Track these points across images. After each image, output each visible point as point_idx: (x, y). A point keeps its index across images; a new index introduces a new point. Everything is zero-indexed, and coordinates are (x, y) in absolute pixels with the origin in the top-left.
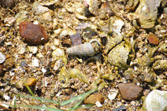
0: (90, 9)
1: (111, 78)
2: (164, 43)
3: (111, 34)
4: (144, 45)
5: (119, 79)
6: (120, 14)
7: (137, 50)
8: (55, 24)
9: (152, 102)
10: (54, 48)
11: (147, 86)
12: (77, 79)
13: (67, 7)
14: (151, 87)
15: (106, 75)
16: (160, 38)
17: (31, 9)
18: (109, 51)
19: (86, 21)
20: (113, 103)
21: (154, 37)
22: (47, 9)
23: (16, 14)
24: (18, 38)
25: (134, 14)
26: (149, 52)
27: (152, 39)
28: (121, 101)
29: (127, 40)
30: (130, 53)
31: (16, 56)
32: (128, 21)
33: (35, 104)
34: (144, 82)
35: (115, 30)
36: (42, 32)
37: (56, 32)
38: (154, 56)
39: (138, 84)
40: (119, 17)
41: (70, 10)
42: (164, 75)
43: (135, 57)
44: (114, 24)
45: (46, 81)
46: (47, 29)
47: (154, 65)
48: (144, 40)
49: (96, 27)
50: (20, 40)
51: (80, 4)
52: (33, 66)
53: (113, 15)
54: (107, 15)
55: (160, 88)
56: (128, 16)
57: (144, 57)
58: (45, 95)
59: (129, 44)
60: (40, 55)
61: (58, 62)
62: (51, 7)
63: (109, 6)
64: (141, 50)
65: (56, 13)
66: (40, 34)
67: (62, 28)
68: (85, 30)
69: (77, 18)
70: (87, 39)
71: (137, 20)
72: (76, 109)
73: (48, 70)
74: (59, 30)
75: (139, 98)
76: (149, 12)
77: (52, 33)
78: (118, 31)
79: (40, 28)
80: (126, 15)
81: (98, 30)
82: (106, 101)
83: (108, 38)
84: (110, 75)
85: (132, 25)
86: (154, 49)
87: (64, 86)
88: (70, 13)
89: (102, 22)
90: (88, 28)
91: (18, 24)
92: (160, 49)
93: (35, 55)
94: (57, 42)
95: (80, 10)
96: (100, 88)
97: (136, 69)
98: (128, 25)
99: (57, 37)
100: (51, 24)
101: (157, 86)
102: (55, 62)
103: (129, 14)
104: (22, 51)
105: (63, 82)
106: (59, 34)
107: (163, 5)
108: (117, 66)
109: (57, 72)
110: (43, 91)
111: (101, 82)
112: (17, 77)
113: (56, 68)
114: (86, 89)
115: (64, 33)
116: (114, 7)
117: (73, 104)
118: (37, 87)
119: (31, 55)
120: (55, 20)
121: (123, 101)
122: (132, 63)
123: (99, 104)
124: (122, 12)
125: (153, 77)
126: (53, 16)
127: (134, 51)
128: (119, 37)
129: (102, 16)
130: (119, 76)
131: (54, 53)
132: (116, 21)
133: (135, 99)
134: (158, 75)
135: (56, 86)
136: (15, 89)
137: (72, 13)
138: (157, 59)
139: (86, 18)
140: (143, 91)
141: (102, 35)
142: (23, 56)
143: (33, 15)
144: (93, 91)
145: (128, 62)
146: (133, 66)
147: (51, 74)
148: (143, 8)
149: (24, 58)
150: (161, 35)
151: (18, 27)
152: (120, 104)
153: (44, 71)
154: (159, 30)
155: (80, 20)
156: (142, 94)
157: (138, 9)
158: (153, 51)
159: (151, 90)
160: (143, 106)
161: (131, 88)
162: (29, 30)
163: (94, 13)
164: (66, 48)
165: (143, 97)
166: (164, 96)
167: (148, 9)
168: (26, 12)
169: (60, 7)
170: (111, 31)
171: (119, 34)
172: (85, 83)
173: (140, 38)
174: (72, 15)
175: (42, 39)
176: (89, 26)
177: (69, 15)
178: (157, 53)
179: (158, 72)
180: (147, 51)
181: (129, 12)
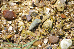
0: (35, 3)
1: (45, 34)
2: (68, 17)
3: (44, 15)
4: (59, 19)
5: (48, 34)
6: (48, 5)
7: (56, 21)
8: (19, 10)
9: (64, 44)
10: (19, 21)
11: (61, 37)
12: (30, 35)
13: (24, 3)
14: (63, 38)
15: (43, 33)
16: (66, 16)
17: (8, 4)
18: (44, 22)
19: (33, 9)
20: (46, 45)
21: (63, 15)
22: (15, 4)
23: (1, 7)
24: (3, 17)
25: (54, 5)
26: (62, 22)
27: (63, 16)
28: (49, 44)
29: (52, 17)
30: (53, 23)
31: (2, 25)
32: (52, 8)
33: (11, 47)
34: (59, 35)
35: (46, 13)
36: (13, 14)
37: (20, 14)
38: (64, 23)
39: (57, 36)
40: (48, 7)
41: (26, 4)
42: (69, 32)
43: (56, 24)
44: (46, 10)
45: (16, 36)
46: (16, 13)
47: (64, 27)
48: (59, 17)
49: (38, 11)
50: (4, 18)
51: (30, 1)
52: (10, 30)
53: (45, 6)
54: (43, 6)
55: (67, 38)
56: (52, 6)
57: (59, 24)
58: (15, 43)
59: (52, 19)
60: (13, 25)
61: (21, 27)
62: (17, 3)
63: (43, 2)
64: (58, 21)
65: (19, 6)
66: (13, 15)
67: (22, 12)
68: (33, 13)
69: (29, 8)
70: (34, 17)
71: (56, 8)
72: (29, 48)
73: (17, 31)
74: (21, 13)
75: (58, 42)
76: (61, 4)
77: (18, 15)
78: (47, 13)
79: (13, 12)
80: (51, 6)
81: (39, 13)
82: (43, 44)
83: (43, 16)
84: (44, 33)
85: (54, 10)
86: (64, 21)
87: (24, 38)
88: (26, 5)
89: (40, 9)
90: (34, 12)
91: (2, 11)
92: (66, 20)
93: (10, 25)
94: (20, 19)
95: (30, 4)
96: (40, 38)
97: (56, 29)
98: (52, 10)
99: (20, 17)
100: (17, 10)
101: (66, 37)
102: (20, 27)
103: (52, 5)
104: (5, 23)
105: (24, 36)
106: (21, 15)
107: (67, 1)
108: (48, 29)
109: (21, 32)
110: (15, 41)
111: (41, 36)
112: (3, 35)
113: (20, 30)
114: (34, 39)
115: (24, 14)
116: (45, 2)
117: (28, 46)
118: (12, 39)
119: (9, 25)
120: (19, 9)
121: (50, 44)
122: (54, 27)
123: (40, 46)
124: (49, 4)
125: (63, 33)
126: (18, 7)
127: (55, 21)
128: (48, 15)
129: (40, 7)
130: (48, 33)
131: (19, 24)
132: (46, 9)
133: (56, 43)
134: (66, 32)
135: (20, 38)
136: (2, 40)
137: (27, 5)
138: (65, 25)
139: (33, 8)
140: (59, 39)
141: (40, 15)
142: (5, 26)
143: (9, 7)
144: (37, 40)
145: (52, 27)
146: (55, 28)
147: (18, 33)
148: (58, 2)
149: (6, 26)
150: (67, 14)
151: (3, 13)
152: (49, 45)
153: (15, 32)
154: (66, 12)
155: (30, 8)
156: (59, 41)
157: (56, 3)
158: (63, 21)
159: (63, 39)
160: (60, 46)
161: (54, 38)
162: (7, 14)
163: (37, 5)
164: (24, 21)
165: (59, 42)
166: (69, 41)
167: (61, 3)
168: (6, 6)
169: (21, 3)
170: (44, 13)
171: (48, 14)
172: (33, 36)
173: (57, 16)
174: (27, 7)
175: (14, 17)
176: (34, 11)
177: (25, 6)
178: (65, 22)
179: (66, 31)
180: (61, 21)
181: (52, 4)
